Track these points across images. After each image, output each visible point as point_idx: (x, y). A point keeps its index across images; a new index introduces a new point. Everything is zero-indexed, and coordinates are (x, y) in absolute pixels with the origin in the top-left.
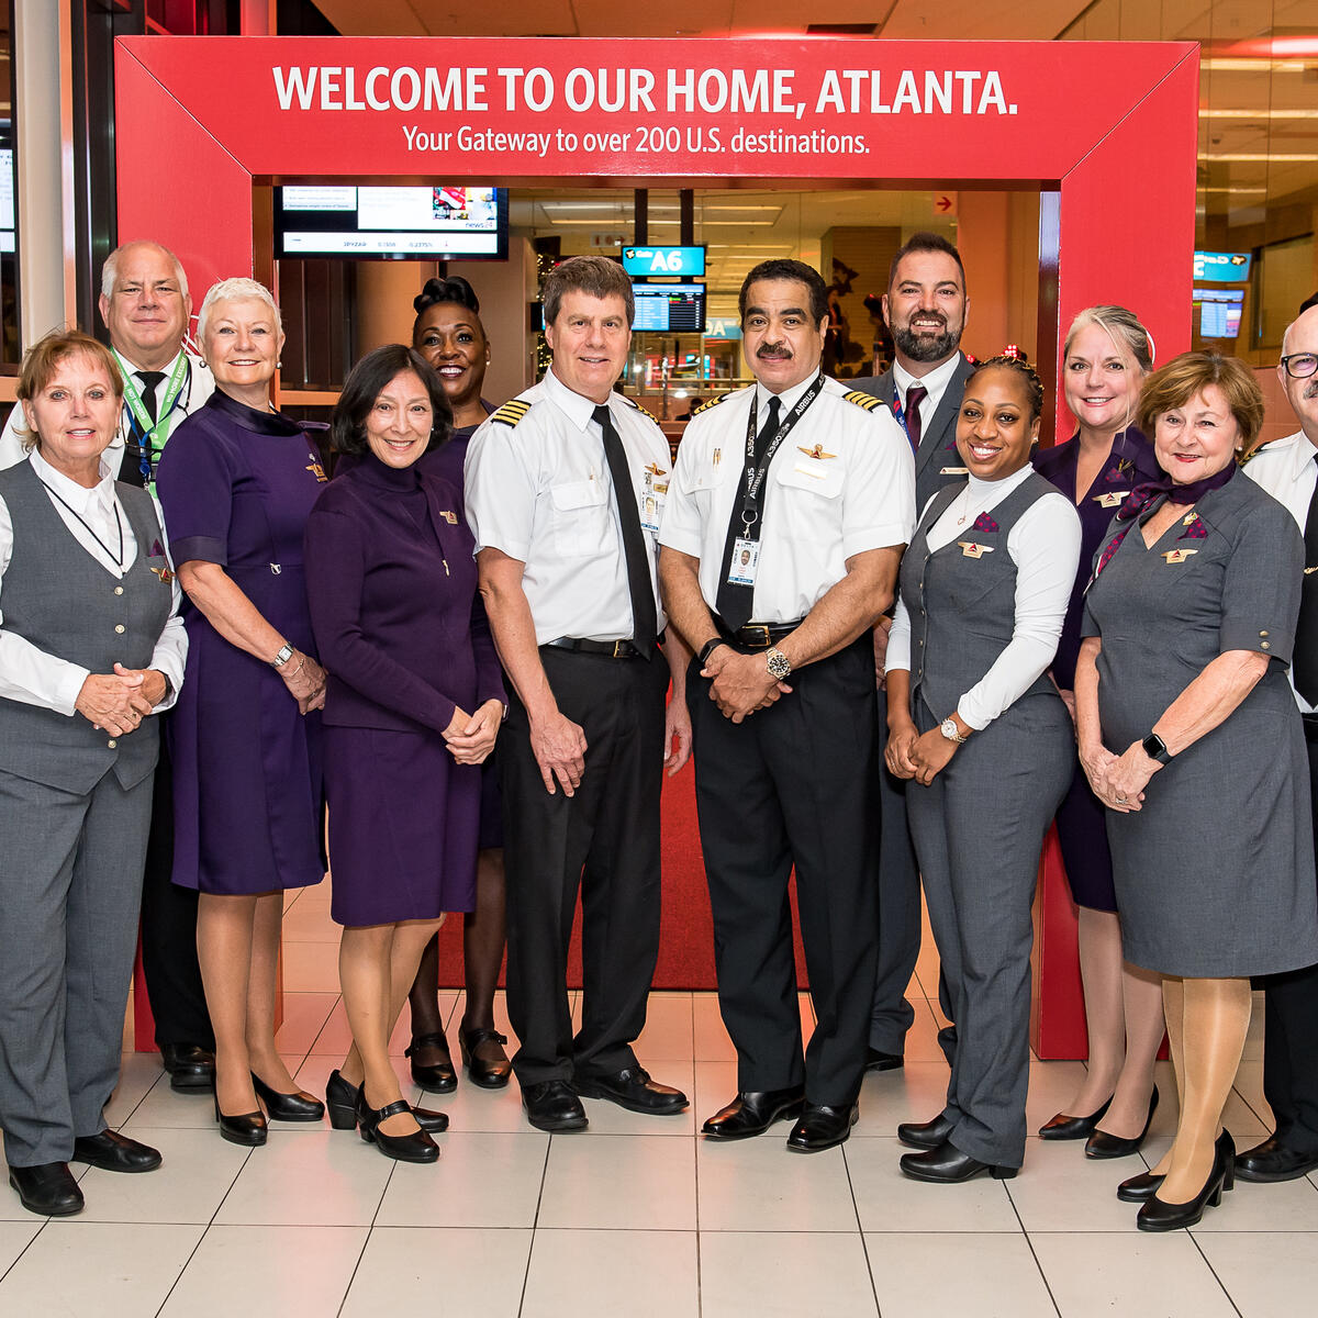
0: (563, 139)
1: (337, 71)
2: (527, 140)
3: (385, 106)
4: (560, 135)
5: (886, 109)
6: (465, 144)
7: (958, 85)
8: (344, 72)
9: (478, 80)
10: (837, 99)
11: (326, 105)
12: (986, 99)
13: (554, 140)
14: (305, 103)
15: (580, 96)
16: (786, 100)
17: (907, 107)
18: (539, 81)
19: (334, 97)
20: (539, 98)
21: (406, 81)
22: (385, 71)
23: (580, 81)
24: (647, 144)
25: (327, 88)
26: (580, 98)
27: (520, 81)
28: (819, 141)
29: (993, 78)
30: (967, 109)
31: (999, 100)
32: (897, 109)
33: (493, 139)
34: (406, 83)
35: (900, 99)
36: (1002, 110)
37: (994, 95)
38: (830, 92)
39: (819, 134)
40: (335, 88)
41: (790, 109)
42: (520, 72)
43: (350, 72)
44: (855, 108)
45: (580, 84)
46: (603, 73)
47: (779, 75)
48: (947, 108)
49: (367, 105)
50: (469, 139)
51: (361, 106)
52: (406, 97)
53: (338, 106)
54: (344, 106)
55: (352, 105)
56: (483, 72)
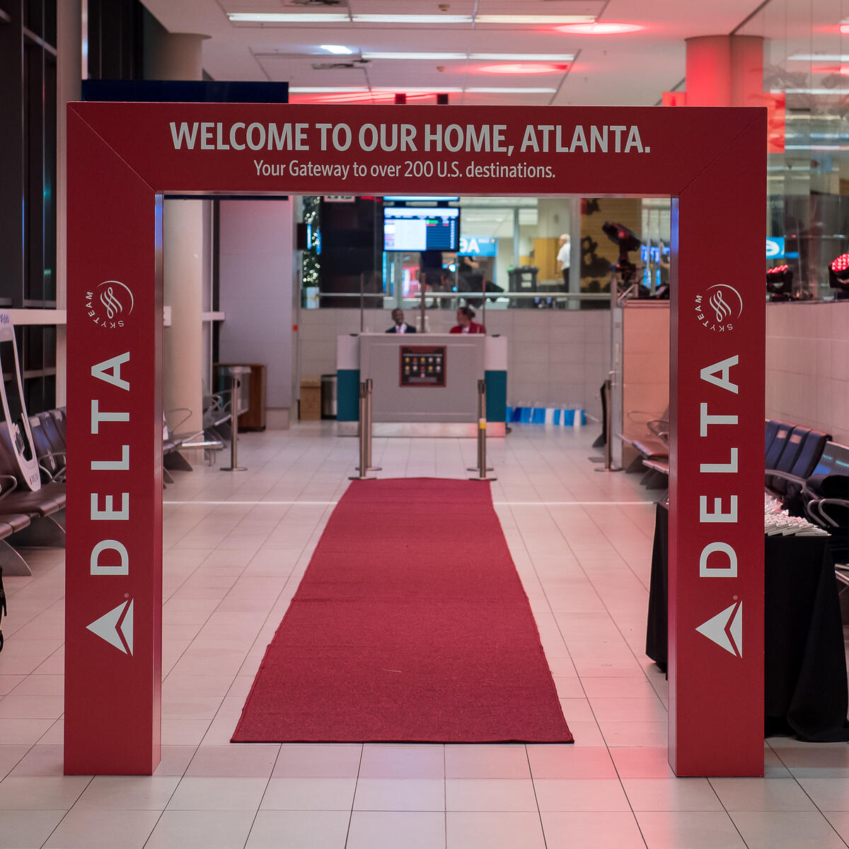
0: (358, 169)
1: (212, 125)
2: (334, 169)
3: (243, 147)
4: (355, 166)
5: (565, 150)
6: (294, 171)
7: (612, 135)
8: (216, 125)
9: (303, 131)
10: (534, 143)
11: (204, 146)
12: (630, 143)
13: (351, 169)
14: (191, 145)
15: (368, 141)
16: (501, 144)
17: (579, 148)
18: (342, 132)
19: (209, 141)
20: (342, 142)
21: (256, 131)
22: (242, 125)
23: (368, 132)
24: (411, 172)
25: (205, 136)
26: (368, 143)
27: (330, 132)
28: (522, 170)
29: (634, 130)
30: (618, 150)
31: (638, 144)
32: (573, 150)
33: (312, 168)
34: (256, 133)
35: (575, 143)
36: (640, 150)
37: (635, 141)
38: (530, 139)
39: (522, 165)
40: (210, 135)
41: (504, 149)
42: (330, 126)
43: (220, 125)
44: (546, 149)
45: (368, 134)
46: (383, 127)
47: (497, 128)
48: (605, 149)
49: (231, 147)
50: (297, 169)
51: (227, 147)
52: (256, 142)
53: (212, 147)
54: (216, 147)
55: (221, 146)
56: (306, 126)
